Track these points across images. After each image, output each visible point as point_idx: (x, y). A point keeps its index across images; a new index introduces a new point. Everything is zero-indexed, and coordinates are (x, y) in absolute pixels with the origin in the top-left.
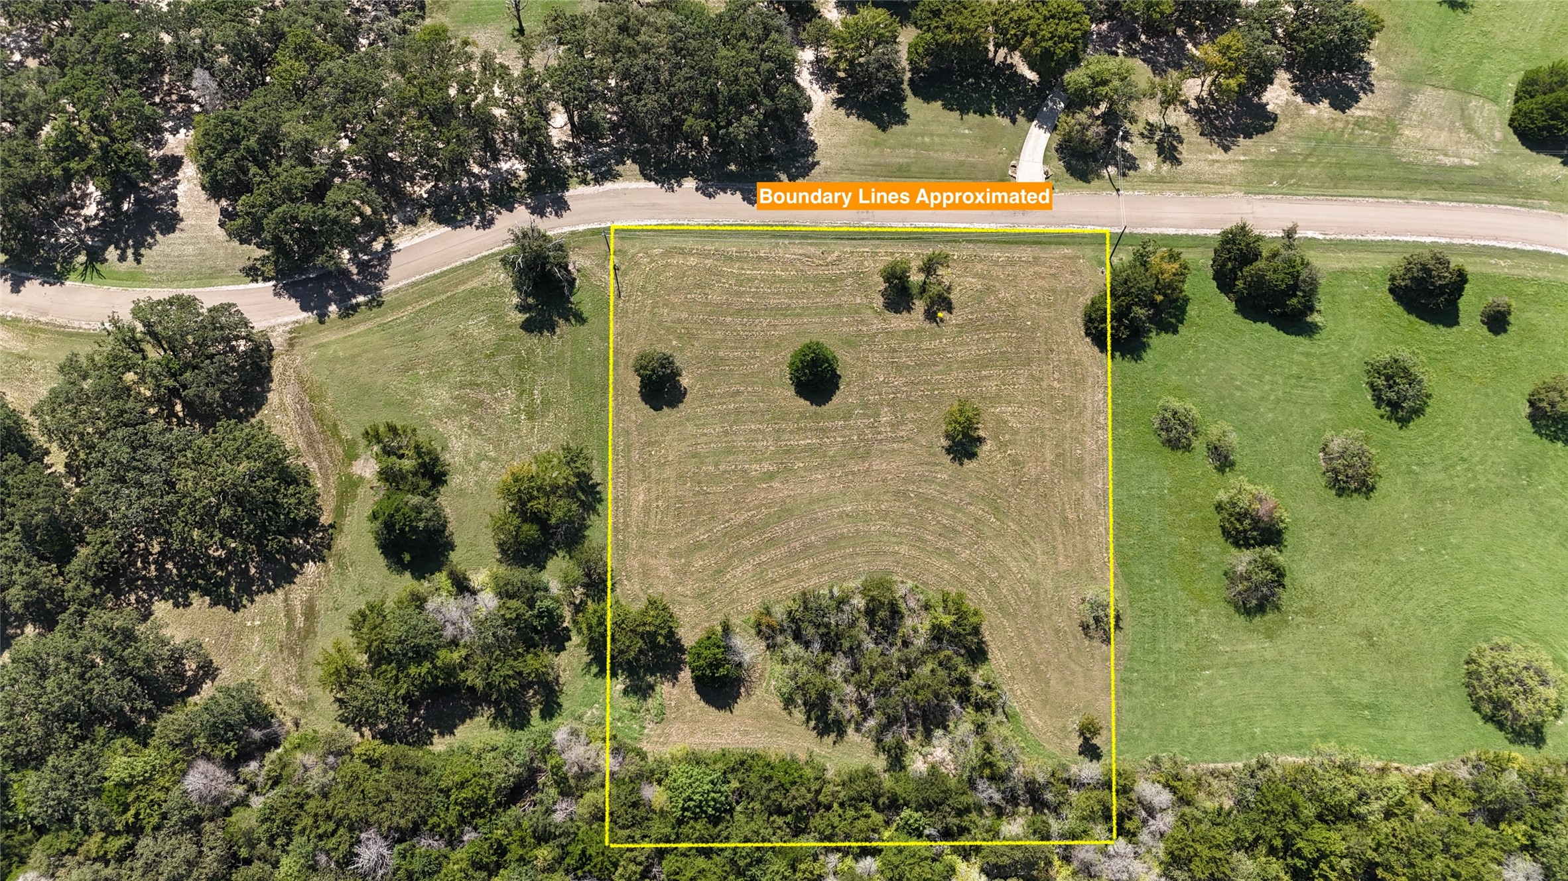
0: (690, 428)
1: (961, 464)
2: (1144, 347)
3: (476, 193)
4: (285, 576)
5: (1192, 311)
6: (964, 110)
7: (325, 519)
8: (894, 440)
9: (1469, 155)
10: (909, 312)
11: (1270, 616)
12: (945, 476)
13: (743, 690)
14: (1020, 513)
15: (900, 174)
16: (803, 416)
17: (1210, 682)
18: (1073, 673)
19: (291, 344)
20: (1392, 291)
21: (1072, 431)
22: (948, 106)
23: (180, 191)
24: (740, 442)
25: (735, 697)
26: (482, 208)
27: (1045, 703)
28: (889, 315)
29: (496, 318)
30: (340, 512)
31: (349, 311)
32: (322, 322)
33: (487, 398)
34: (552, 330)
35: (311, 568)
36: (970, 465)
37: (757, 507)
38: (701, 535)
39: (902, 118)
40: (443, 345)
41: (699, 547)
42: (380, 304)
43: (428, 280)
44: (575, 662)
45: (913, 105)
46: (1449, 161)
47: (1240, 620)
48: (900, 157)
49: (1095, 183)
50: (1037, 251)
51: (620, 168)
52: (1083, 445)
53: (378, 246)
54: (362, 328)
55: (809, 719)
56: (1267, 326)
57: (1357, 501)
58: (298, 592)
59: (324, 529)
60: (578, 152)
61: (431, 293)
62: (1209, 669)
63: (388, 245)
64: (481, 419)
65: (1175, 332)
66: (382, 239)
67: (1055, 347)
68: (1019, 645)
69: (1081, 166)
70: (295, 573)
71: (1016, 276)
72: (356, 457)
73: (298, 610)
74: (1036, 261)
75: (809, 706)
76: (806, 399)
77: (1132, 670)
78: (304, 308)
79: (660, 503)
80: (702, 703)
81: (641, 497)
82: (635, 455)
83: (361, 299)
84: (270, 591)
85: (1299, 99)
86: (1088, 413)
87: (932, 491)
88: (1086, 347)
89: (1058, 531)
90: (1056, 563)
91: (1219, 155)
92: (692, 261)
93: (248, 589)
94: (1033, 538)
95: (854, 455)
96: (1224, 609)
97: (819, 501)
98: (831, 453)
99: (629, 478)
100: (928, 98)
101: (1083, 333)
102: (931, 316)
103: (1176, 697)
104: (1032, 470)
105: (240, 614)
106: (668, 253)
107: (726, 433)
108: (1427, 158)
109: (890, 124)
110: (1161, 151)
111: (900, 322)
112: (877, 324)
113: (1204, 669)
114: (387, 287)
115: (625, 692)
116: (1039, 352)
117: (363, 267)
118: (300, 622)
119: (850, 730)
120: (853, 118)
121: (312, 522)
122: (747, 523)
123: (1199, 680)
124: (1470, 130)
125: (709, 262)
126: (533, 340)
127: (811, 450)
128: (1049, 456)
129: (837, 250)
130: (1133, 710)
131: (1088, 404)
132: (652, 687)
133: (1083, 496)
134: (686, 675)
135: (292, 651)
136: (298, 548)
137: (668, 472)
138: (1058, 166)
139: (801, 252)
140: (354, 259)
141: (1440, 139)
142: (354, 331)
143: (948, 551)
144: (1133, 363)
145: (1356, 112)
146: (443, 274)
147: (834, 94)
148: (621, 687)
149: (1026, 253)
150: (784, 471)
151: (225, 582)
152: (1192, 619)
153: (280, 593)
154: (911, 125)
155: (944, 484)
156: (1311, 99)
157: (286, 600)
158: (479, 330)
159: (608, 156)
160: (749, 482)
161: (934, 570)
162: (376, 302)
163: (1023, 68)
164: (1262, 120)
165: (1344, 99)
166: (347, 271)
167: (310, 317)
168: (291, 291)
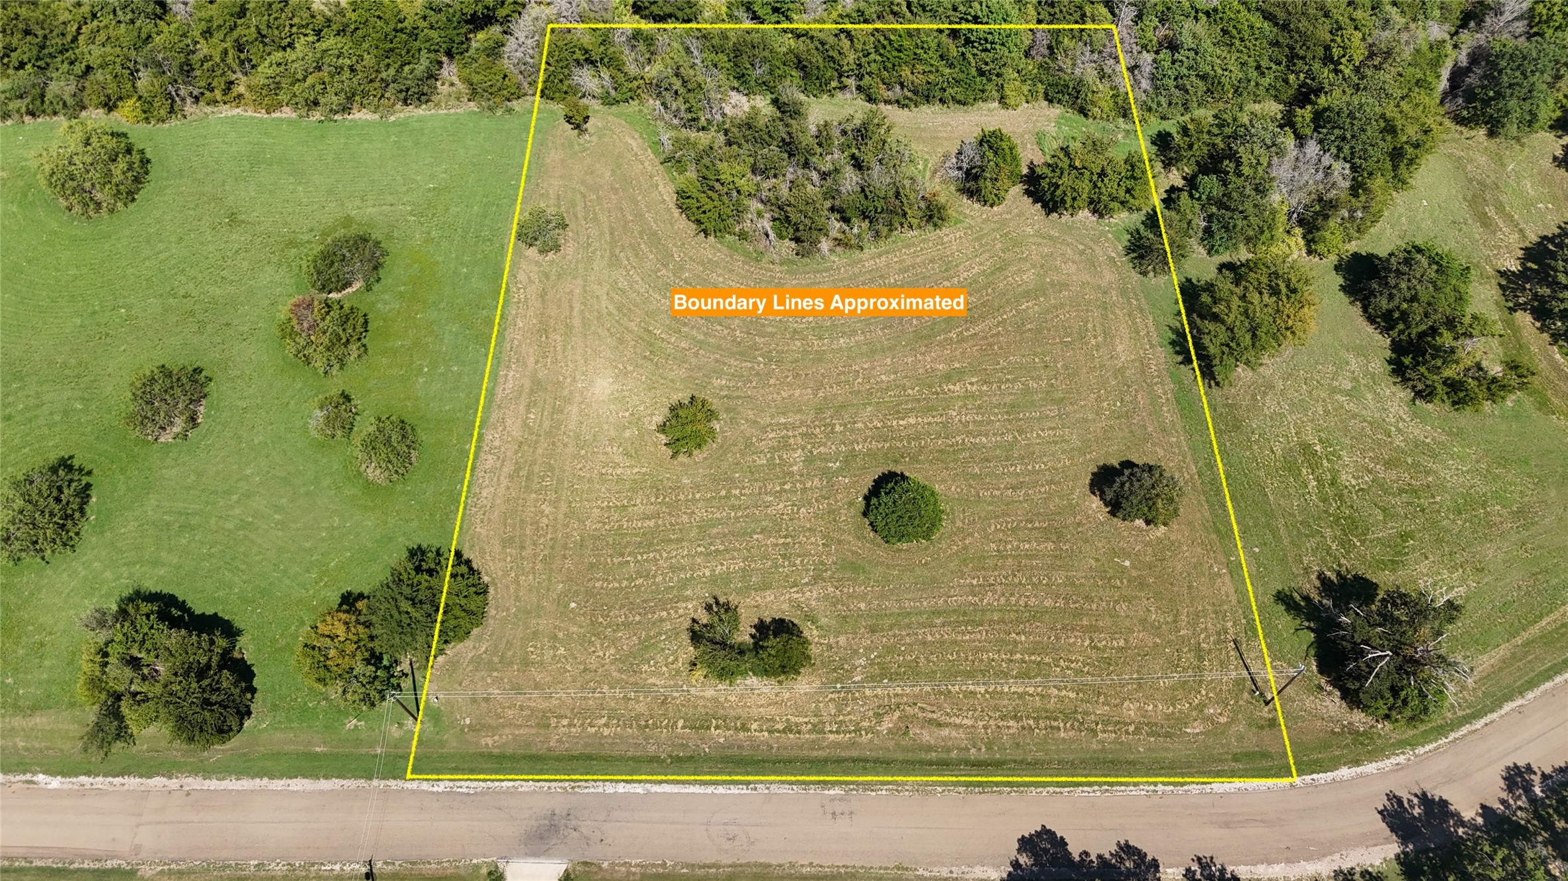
2: (400, 568)
7: (1525, 318)
8: (785, 426)
10: (761, 621)
12: (717, 382)
17: (432, 177)
18: (584, 182)
21: (537, 442)
24: (1000, 420)
27: (619, 157)
28: (793, 616)
33: (1382, 474)
34: (1324, 581)
38: (1031, 308)
41: (1032, 295)
47: (376, 234)
50: (540, 740)
52: (525, 424)
62: (429, 189)
64: (1378, 444)
65: (345, 595)
67: (539, 566)
68: (641, 206)
71: (583, 688)
74: (544, 721)
81: (1120, 348)
86: (508, 468)
88: (490, 566)
92: (1131, 710)
94: (609, 314)
95: (839, 407)
96: (393, 245)
98: (869, 409)
101: (491, 590)
103: (473, 165)
106: (1176, 726)
113: (434, 190)
116: (564, 556)
125: (1102, 709)
127: (898, 412)
129: (882, 736)
131: (505, 482)
133: (537, 362)
135: (1483, 184)
139: (945, 732)
150: (932, 384)
152: (434, 234)
153: (1533, 238)
155: (719, 374)
160: (978, 370)
161: (735, 278)
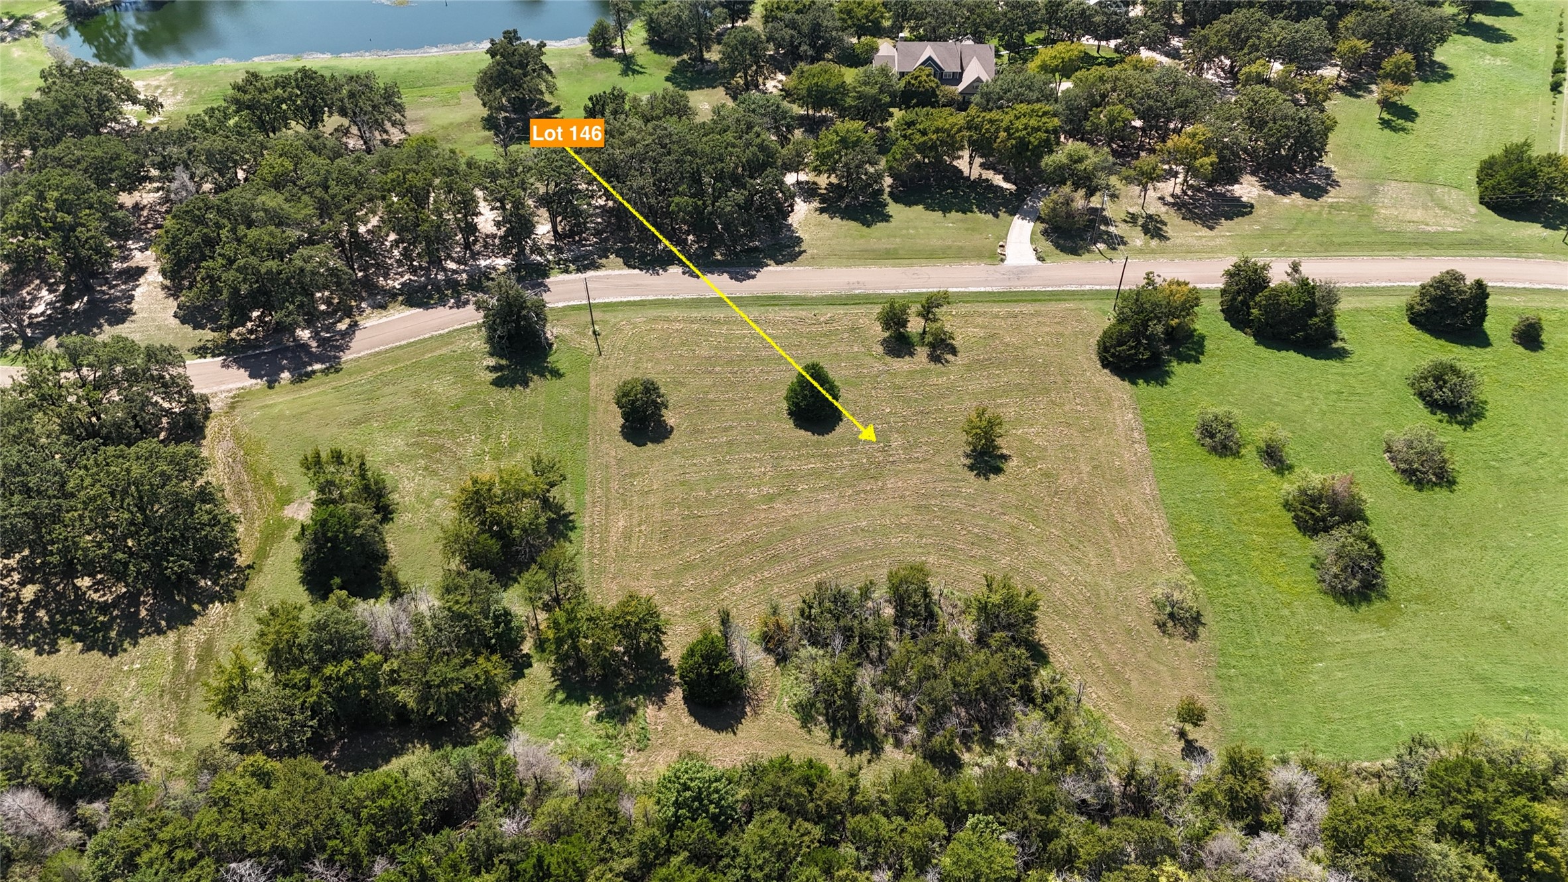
0: (677, 460)
1: (987, 479)
2: (1168, 374)
3: (453, 285)
4: (185, 617)
5: (1209, 345)
6: (945, 210)
7: (241, 560)
8: (909, 462)
9: (1450, 225)
10: (911, 356)
11: (1378, 605)
12: (970, 490)
13: (748, 709)
14: (1063, 520)
15: (889, 256)
16: (804, 444)
17: (1326, 674)
18: (1157, 673)
19: (232, 407)
20: (1413, 321)
21: (1105, 446)
22: (928, 208)
23: (137, 293)
24: (734, 469)
25: (739, 717)
26: (457, 294)
27: (1128, 705)
28: (889, 359)
29: (464, 376)
30: (262, 553)
31: (301, 376)
32: (270, 387)
33: (448, 443)
34: (525, 384)
35: (216, 609)
36: (995, 479)
37: (756, 527)
38: (694, 556)
39: (886, 218)
40: (404, 401)
41: (688, 567)
42: (337, 371)
43: (392, 349)
44: (536, 691)
45: (893, 208)
46: (1432, 229)
47: (1343, 611)
48: (885, 244)
49: (1086, 256)
50: (1037, 306)
51: (604, 261)
52: (1120, 457)
53: (342, 326)
54: (314, 391)
55: (834, 737)
56: (1292, 354)
57: (1440, 495)
58: (194, 635)
59: (240, 570)
60: (560, 250)
61: (395, 361)
62: (1321, 661)
63: (354, 326)
64: (439, 461)
65: (1197, 361)
66: (347, 321)
67: (1072, 378)
68: (1086, 646)
69: (1069, 244)
70: (195, 615)
71: (1019, 325)
72: (289, 502)
73: (192, 651)
74: (1037, 314)
75: (834, 722)
76: (806, 430)
77: (1227, 666)
78: (251, 376)
79: (643, 528)
80: (697, 726)
81: (621, 524)
82: (614, 485)
83: (317, 367)
84: (160, 632)
85: (1270, 193)
86: (1120, 431)
87: (958, 503)
88: (1106, 377)
89: (1110, 536)
90: (1114, 565)
91: (1205, 232)
92: (678, 326)
93: (133, 630)
94: (1081, 542)
95: (866, 475)
96: (1318, 600)
97: (828, 518)
98: (838, 476)
99: (607, 506)
100: (909, 203)
101: (1099, 366)
102: (935, 358)
103: (1289, 692)
104: (1067, 481)
105: (115, 659)
106: (654, 320)
107: (719, 462)
108: (1411, 227)
109: (874, 222)
110: (1146, 231)
111: (902, 365)
112: (878, 366)
113: (1315, 660)
114: (346, 357)
115: (599, 718)
116: (1056, 382)
117: (322, 342)
118: (192, 664)
119: (888, 747)
120: (837, 220)
121: (227, 564)
122: (744, 543)
123: (1311, 672)
124: (1446, 208)
125: (695, 326)
126: (505, 394)
127: (816, 474)
128: (1085, 469)
129: (828, 312)
130: (1239, 708)
131: (1118, 421)
132: (633, 711)
133: (1130, 502)
134: (676, 696)
135: (176, 696)
136: (204, 590)
137: (652, 499)
138: (1046, 245)
139: (791, 315)
140: (316, 335)
141: (1419, 214)
142: (304, 393)
143: (984, 558)
144: (1159, 387)
145: (1328, 199)
146: (409, 345)
147: (816, 204)
148: (593, 713)
149: (1028, 308)
150: (787, 493)
151: (107, 627)
152: (1286, 612)
153: (172, 636)
154: (894, 223)
155: (970, 497)
156: (1281, 191)
157: (178, 642)
158: (443, 387)
159: (592, 253)
160: (747, 505)
161: (971, 577)
162: (334, 367)
163: (998, 180)
164: (1239, 209)
165: (1314, 192)
166: (305, 347)
167: (259, 383)
168: (241, 363)
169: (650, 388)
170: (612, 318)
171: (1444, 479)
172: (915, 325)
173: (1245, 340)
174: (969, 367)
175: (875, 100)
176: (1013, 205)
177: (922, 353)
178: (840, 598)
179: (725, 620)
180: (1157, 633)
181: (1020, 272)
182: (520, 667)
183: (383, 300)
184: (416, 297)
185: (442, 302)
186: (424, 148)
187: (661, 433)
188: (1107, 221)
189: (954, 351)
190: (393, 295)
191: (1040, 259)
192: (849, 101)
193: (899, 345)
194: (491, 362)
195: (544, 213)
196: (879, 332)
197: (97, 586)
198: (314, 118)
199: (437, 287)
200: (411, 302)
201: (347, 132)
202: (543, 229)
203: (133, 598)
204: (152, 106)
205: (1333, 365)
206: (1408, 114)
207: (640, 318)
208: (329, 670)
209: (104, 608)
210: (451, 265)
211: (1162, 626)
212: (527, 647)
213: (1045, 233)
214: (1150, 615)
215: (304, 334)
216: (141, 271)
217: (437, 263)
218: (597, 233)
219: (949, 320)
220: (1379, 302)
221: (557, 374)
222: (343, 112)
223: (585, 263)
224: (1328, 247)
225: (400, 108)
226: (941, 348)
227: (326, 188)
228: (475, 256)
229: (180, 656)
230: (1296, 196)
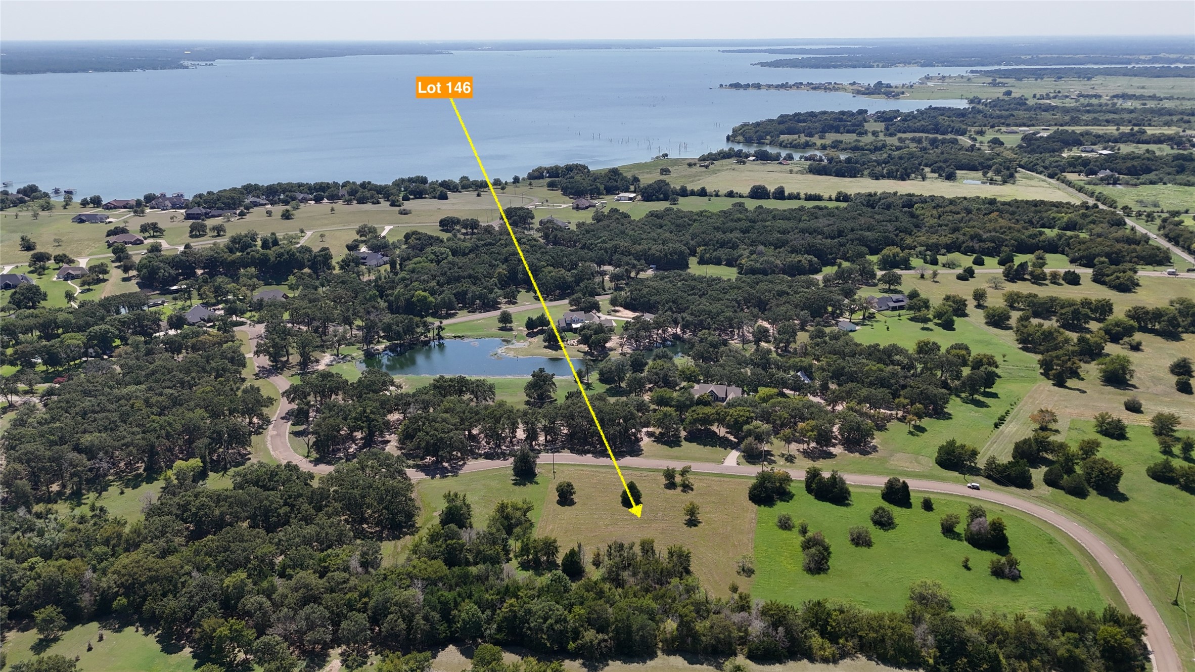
0: (576, 512)
1: (691, 528)
2: (774, 504)
3: (504, 454)
5: (796, 497)
6: (705, 445)
7: (417, 525)
8: (663, 520)
9: (919, 469)
10: (675, 490)
11: (822, 576)
12: (683, 530)
14: (714, 542)
19: (420, 483)
20: (883, 498)
21: (740, 523)
22: (698, 444)
24: (596, 516)
26: (504, 457)
28: (665, 490)
29: (503, 481)
31: (444, 476)
32: (432, 479)
35: (408, 537)
36: (694, 528)
39: (680, 446)
43: (478, 472)
45: (684, 443)
46: (909, 470)
47: (809, 575)
48: (677, 455)
49: (757, 465)
50: (731, 479)
51: (563, 451)
52: (744, 526)
53: (460, 463)
54: (448, 481)
56: (828, 504)
57: (864, 549)
58: (400, 542)
59: (417, 528)
60: (546, 446)
61: (478, 475)
63: (465, 463)
66: (462, 462)
67: (735, 502)
68: (708, 575)
69: (752, 461)
71: (721, 484)
72: (435, 511)
74: (730, 482)
76: (626, 507)
77: (758, 585)
78: (426, 475)
79: (558, 529)
82: (551, 517)
83: (450, 474)
84: (390, 541)
85: (846, 452)
86: (748, 519)
87: (677, 533)
88: (749, 503)
89: (730, 547)
90: (728, 555)
91: (811, 461)
92: (587, 472)
93: (381, 539)
94: (719, 548)
95: (645, 522)
96: (801, 572)
97: (627, 533)
99: (547, 522)
100: (690, 442)
101: (747, 499)
102: (684, 491)
103: (776, 593)
104: (721, 531)
106: (578, 470)
107: (591, 514)
108: (901, 468)
109: (675, 447)
110: (786, 459)
111: (671, 492)
112: (660, 492)
114: (460, 472)
116: (728, 503)
117: (452, 467)
120: (659, 445)
121: (413, 526)
122: (594, 537)
123: (787, 590)
124: (918, 463)
125: (593, 473)
126: (517, 487)
128: (729, 528)
129: (646, 473)
131: (748, 516)
133: (742, 539)
135: (393, 557)
136: (405, 531)
137: (564, 522)
138: (743, 461)
139: (632, 473)
140: (450, 465)
141: (907, 464)
142: (445, 481)
144: (769, 508)
145: (870, 457)
146: (484, 471)
147: (652, 439)
149: (727, 480)
153: (393, 542)
154: (683, 448)
156: (852, 452)
158: (494, 484)
159: (559, 448)
162: (456, 475)
163: (732, 438)
164: (831, 456)
165: (864, 453)
166: (446, 468)
167: (429, 478)
168: (422, 471)
169: (569, 485)
170: (561, 468)
171: (868, 544)
172: (678, 479)
173: (811, 498)
174: (696, 495)
175: (684, 403)
176: (734, 446)
177: (679, 489)
178: (621, 546)
179: (579, 546)
180: (736, 574)
181: (728, 468)
182: (509, 560)
183: (476, 456)
184: (488, 456)
185: (499, 458)
186: (501, 404)
187: (572, 503)
188: (772, 455)
189: (692, 490)
190: (480, 455)
191: (738, 464)
192: (674, 403)
193: (671, 485)
194: (514, 478)
195: (543, 434)
196: (664, 481)
197: (369, 527)
198: (461, 392)
199: (497, 453)
200: (486, 458)
201: (472, 400)
202: (542, 439)
203: (381, 532)
204: (399, 387)
205: (843, 509)
206: (922, 430)
207: (571, 469)
208: (449, 542)
209: (371, 533)
210: (504, 448)
211: (739, 573)
212: (511, 555)
213: (744, 456)
214: (736, 568)
215: (446, 465)
216: (389, 441)
217: (499, 446)
218: (562, 442)
219: (691, 479)
220: (873, 491)
221: (537, 483)
222: (472, 392)
223: (555, 450)
224: (862, 472)
225: (493, 394)
226: (687, 487)
227: (464, 413)
228: (513, 445)
229: (395, 547)
230: (857, 454)
